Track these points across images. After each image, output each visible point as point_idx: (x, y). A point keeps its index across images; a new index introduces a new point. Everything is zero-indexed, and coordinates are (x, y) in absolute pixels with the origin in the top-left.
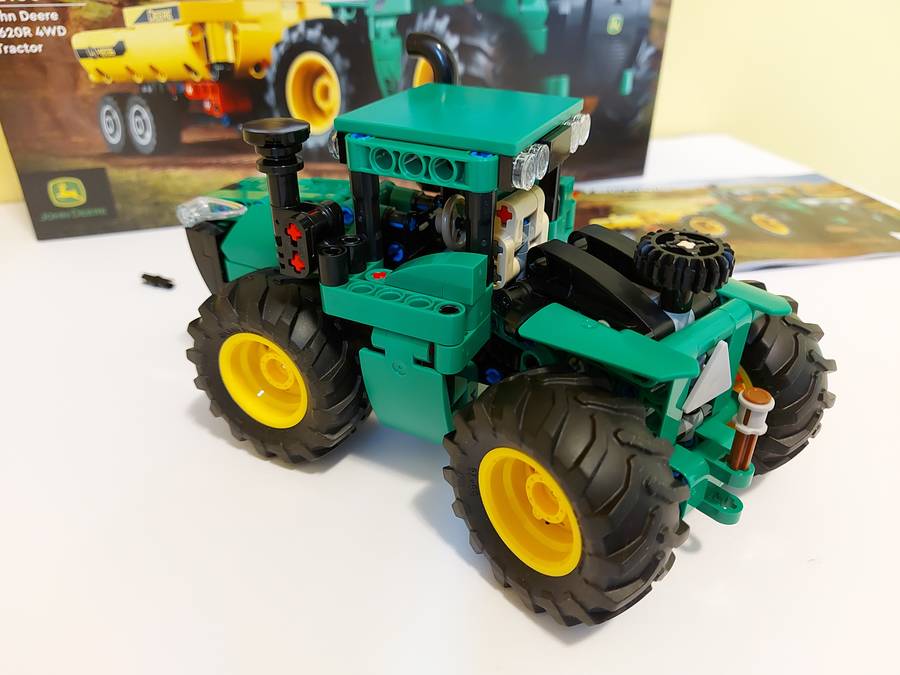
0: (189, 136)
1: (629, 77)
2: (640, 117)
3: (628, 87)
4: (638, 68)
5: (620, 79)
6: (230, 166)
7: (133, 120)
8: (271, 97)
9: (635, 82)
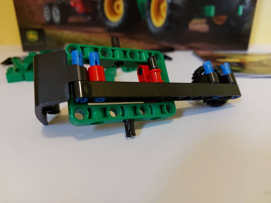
0: (71, 19)
1: (241, 9)
2: (246, 26)
3: (241, 12)
4: (245, 5)
5: (237, 9)
6: (84, 32)
7: (54, 13)
8: (99, 7)
9: (244, 11)
